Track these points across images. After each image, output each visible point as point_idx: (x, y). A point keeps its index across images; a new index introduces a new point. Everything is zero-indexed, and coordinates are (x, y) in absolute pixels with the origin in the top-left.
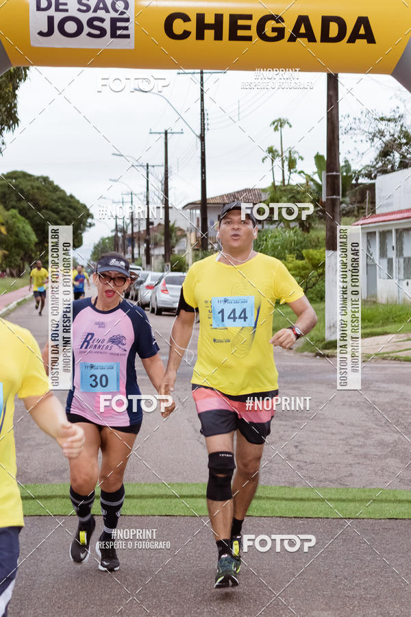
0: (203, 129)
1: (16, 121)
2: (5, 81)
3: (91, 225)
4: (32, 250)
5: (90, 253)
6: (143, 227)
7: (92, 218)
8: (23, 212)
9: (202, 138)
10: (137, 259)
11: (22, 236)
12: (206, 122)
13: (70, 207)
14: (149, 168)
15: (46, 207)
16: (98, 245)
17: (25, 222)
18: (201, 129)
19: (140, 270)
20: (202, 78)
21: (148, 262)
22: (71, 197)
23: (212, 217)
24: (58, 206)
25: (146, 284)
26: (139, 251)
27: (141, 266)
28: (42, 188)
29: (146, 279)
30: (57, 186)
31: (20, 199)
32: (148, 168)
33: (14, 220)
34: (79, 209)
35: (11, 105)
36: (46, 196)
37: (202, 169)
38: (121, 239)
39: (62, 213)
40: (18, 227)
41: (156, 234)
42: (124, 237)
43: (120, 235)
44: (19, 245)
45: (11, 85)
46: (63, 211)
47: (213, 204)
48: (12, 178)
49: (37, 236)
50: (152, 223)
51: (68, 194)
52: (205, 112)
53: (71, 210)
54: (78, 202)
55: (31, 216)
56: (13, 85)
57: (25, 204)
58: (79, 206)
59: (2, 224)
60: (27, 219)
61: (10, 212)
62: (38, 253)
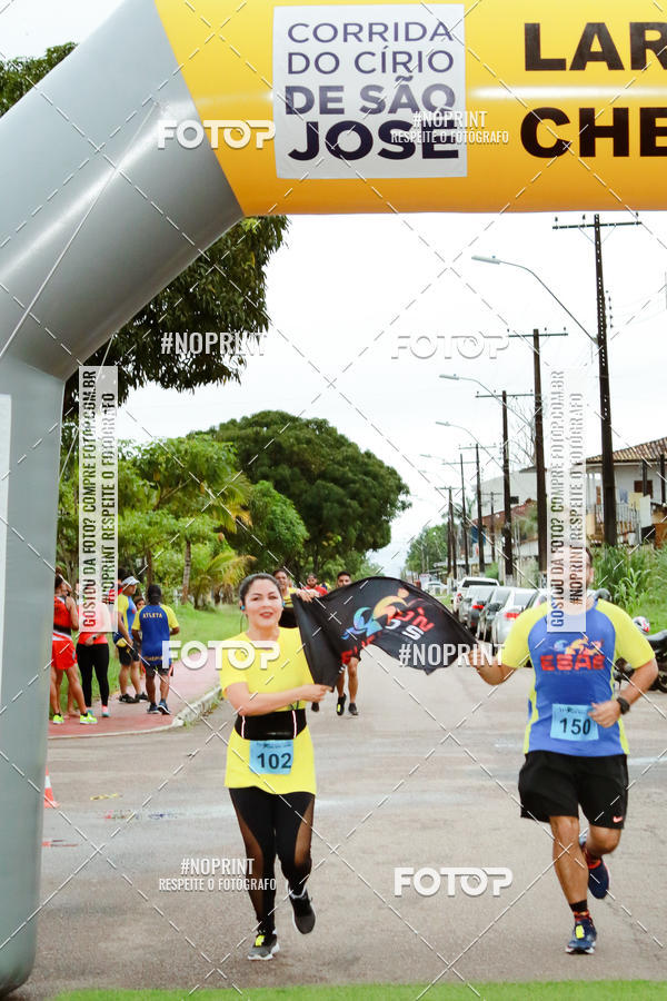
0: (602, 326)
1: (264, 322)
2: (242, 250)
3: (404, 506)
4: (299, 553)
5: (405, 556)
6: (500, 507)
7: (408, 492)
8: (281, 486)
9: (601, 341)
10: (489, 564)
11: (281, 527)
12: (607, 313)
13: (367, 473)
14: (508, 398)
15: (323, 475)
16: (419, 542)
17: (285, 503)
18: (599, 326)
19: (495, 584)
20: (598, 234)
21: (510, 570)
22: (369, 455)
23: (624, 484)
24: (344, 473)
25: (504, 611)
26: (494, 548)
27: (497, 578)
28: (317, 441)
29: (505, 602)
30: (342, 437)
31: (276, 463)
32: (505, 400)
33: (266, 499)
34: (382, 476)
35: (253, 293)
36: (323, 457)
37: (602, 398)
38: (460, 529)
39: (352, 485)
40: (273, 512)
41: (523, 518)
42: (465, 524)
43: (457, 521)
44: (276, 544)
45: (252, 254)
46: (354, 482)
47: (624, 461)
48: (262, 425)
49: (308, 527)
50: (515, 500)
51: (362, 451)
52: (606, 296)
53: (367, 479)
54: (381, 464)
55: (297, 492)
56: (257, 256)
57: (285, 471)
58: (383, 472)
59: (244, 508)
60: (289, 497)
61: (258, 487)
62: (311, 559)
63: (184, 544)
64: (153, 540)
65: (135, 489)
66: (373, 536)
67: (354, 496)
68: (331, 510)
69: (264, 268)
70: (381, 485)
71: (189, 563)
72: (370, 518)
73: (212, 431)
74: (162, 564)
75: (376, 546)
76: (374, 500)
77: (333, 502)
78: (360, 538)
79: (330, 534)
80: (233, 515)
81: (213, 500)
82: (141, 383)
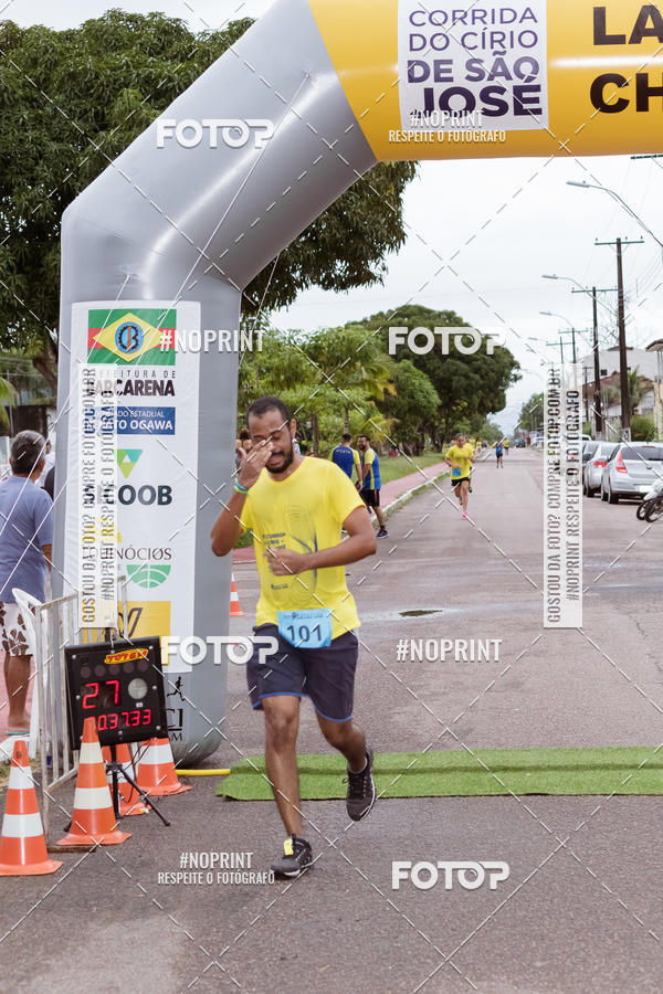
1: (401, 236)
3: (516, 378)
4: (434, 416)
6: (591, 378)
7: (519, 368)
11: (420, 397)
16: (529, 406)
17: (422, 377)
25: (594, 460)
27: (590, 434)
29: (595, 453)
32: (595, 294)
33: (407, 374)
35: (393, 214)
40: (413, 384)
41: (610, 387)
44: (415, 409)
45: (392, 185)
46: (477, 360)
48: (404, 317)
49: (441, 396)
50: (603, 373)
55: (431, 368)
58: (499, 352)
59: (390, 382)
60: (425, 372)
61: (401, 364)
62: (443, 420)
63: (343, 410)
64: (319, 408)
65: (304, 368)
66: (492, 401)
67: (477, 371)
68: (458, 382)
69: (401, 195)
70: (497, 362)
71: (348, 425)
72: (489, 388)
73: (365, 321)
74: (326, 426)
75: (494, 410)
76: (493, 374)
77: (460, 375)
78: (481, 404)
79: (457, 401)
80: (381, 388)
81: (365, 375)
82: (307, 286)
